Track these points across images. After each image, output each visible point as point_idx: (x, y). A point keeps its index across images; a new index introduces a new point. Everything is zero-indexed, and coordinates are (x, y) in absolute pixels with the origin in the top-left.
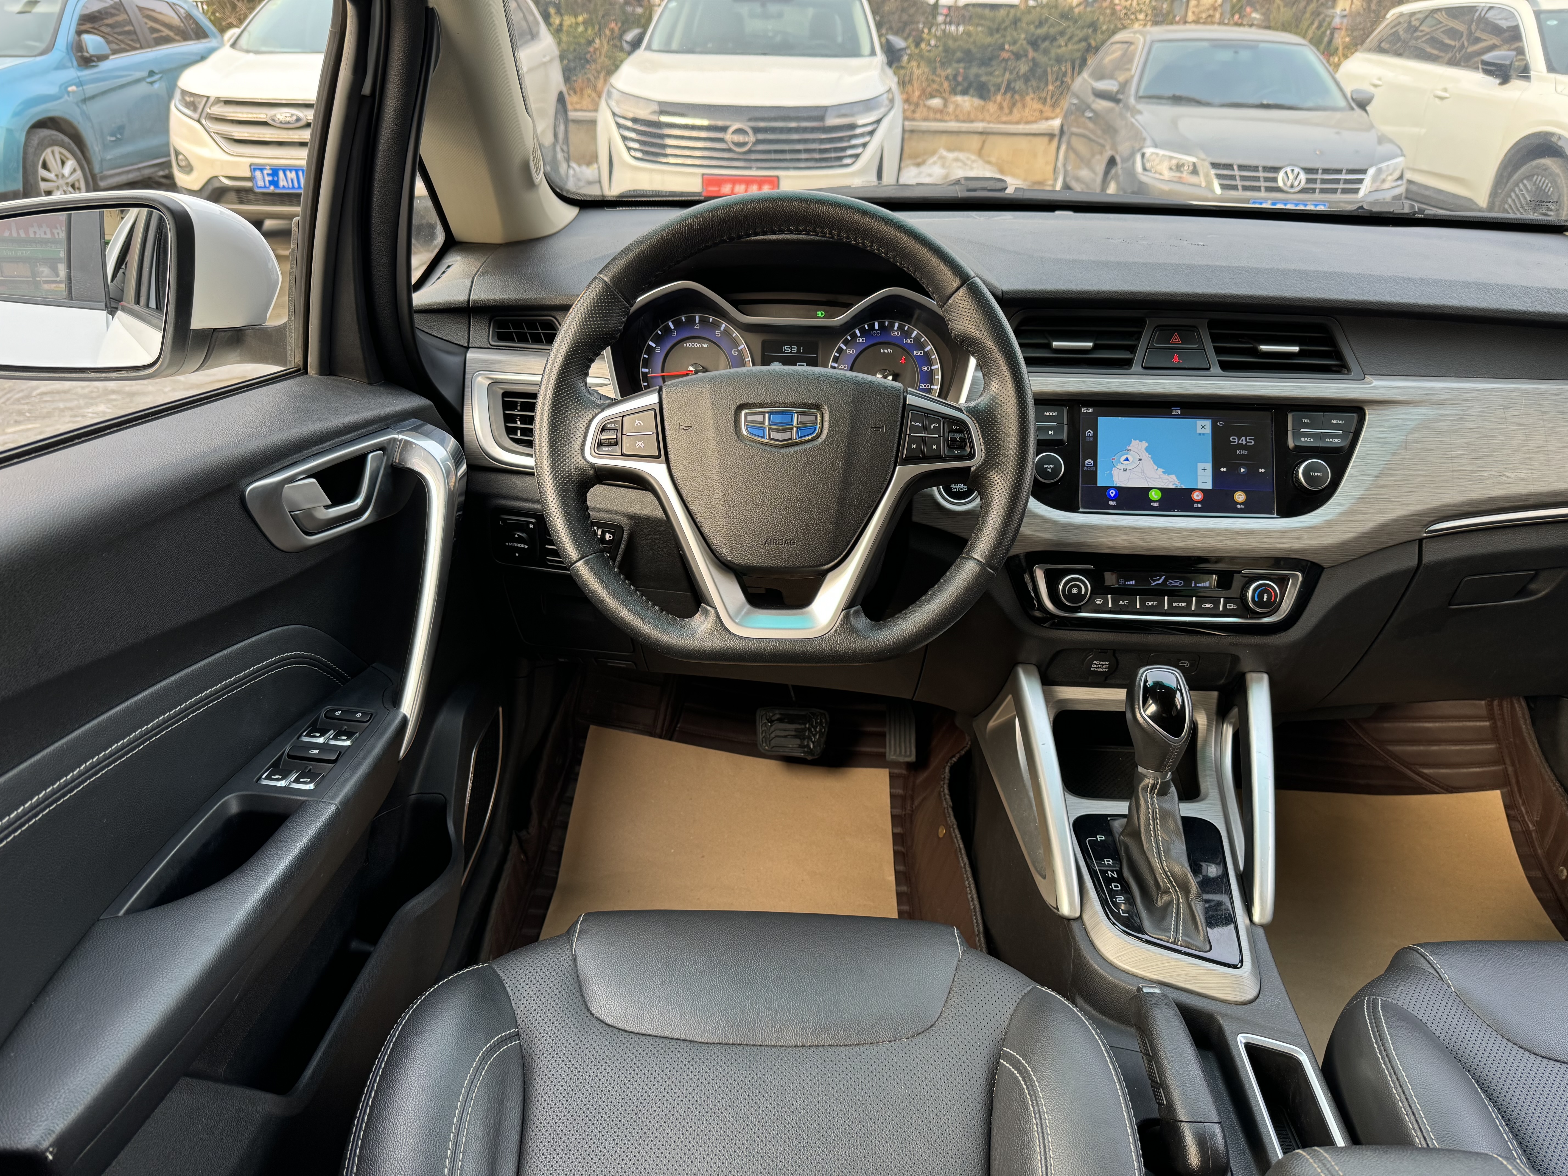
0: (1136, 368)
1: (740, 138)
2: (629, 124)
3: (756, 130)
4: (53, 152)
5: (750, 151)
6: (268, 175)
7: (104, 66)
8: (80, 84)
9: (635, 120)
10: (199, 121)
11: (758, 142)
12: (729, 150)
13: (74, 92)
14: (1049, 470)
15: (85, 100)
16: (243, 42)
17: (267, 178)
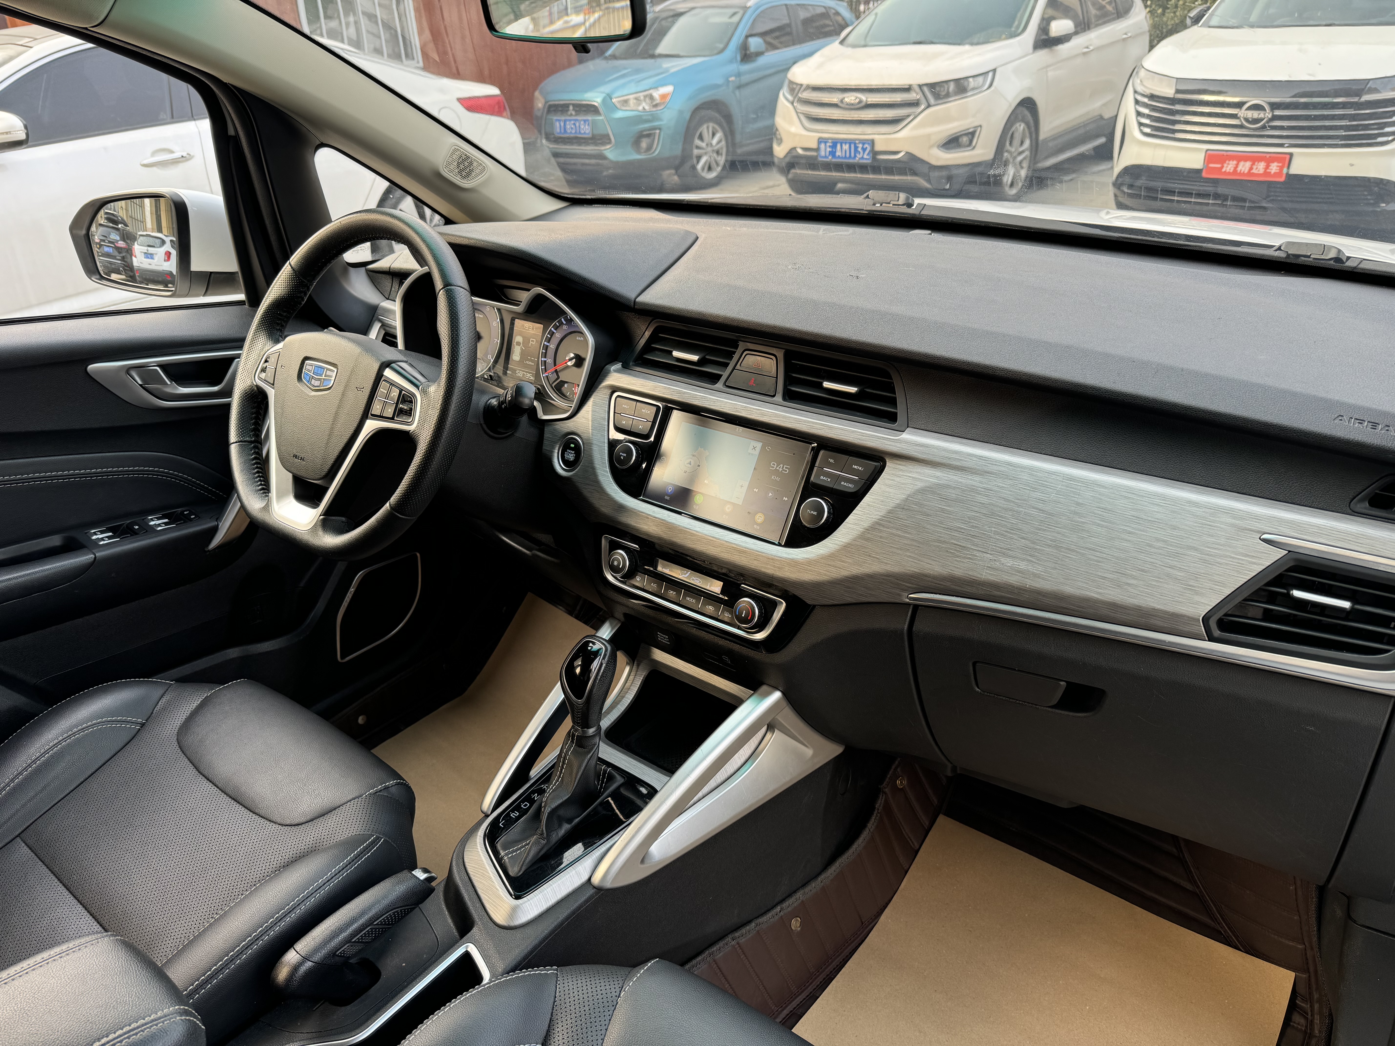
0: (719, 385)
1: (1255, 114)
2: (1146, 100)
3: (1274, 106)
4: (708, 128)
5: (1264, 127)
6: (830, 146)
7: (762, 61)
8: (739, 75)
9: (1152, 97)
10: (792, 103)
11: (1274, 118)
12: (1241, 126)
13: (732, 81)
14: (622, 458)
15: (739, 87)
16: (851, 39)
17: (829, 149)
